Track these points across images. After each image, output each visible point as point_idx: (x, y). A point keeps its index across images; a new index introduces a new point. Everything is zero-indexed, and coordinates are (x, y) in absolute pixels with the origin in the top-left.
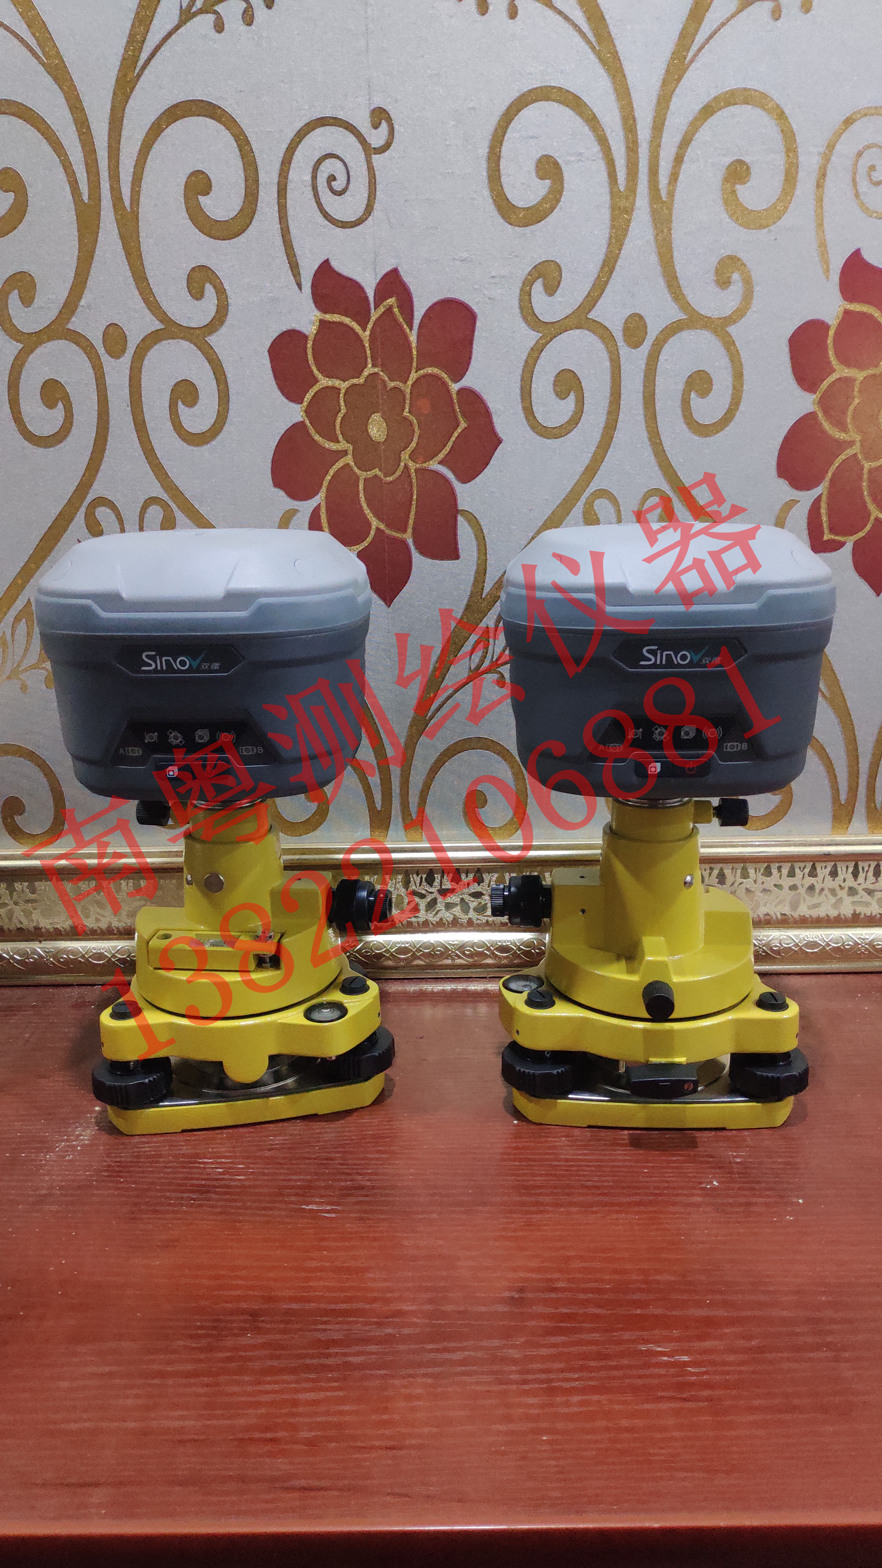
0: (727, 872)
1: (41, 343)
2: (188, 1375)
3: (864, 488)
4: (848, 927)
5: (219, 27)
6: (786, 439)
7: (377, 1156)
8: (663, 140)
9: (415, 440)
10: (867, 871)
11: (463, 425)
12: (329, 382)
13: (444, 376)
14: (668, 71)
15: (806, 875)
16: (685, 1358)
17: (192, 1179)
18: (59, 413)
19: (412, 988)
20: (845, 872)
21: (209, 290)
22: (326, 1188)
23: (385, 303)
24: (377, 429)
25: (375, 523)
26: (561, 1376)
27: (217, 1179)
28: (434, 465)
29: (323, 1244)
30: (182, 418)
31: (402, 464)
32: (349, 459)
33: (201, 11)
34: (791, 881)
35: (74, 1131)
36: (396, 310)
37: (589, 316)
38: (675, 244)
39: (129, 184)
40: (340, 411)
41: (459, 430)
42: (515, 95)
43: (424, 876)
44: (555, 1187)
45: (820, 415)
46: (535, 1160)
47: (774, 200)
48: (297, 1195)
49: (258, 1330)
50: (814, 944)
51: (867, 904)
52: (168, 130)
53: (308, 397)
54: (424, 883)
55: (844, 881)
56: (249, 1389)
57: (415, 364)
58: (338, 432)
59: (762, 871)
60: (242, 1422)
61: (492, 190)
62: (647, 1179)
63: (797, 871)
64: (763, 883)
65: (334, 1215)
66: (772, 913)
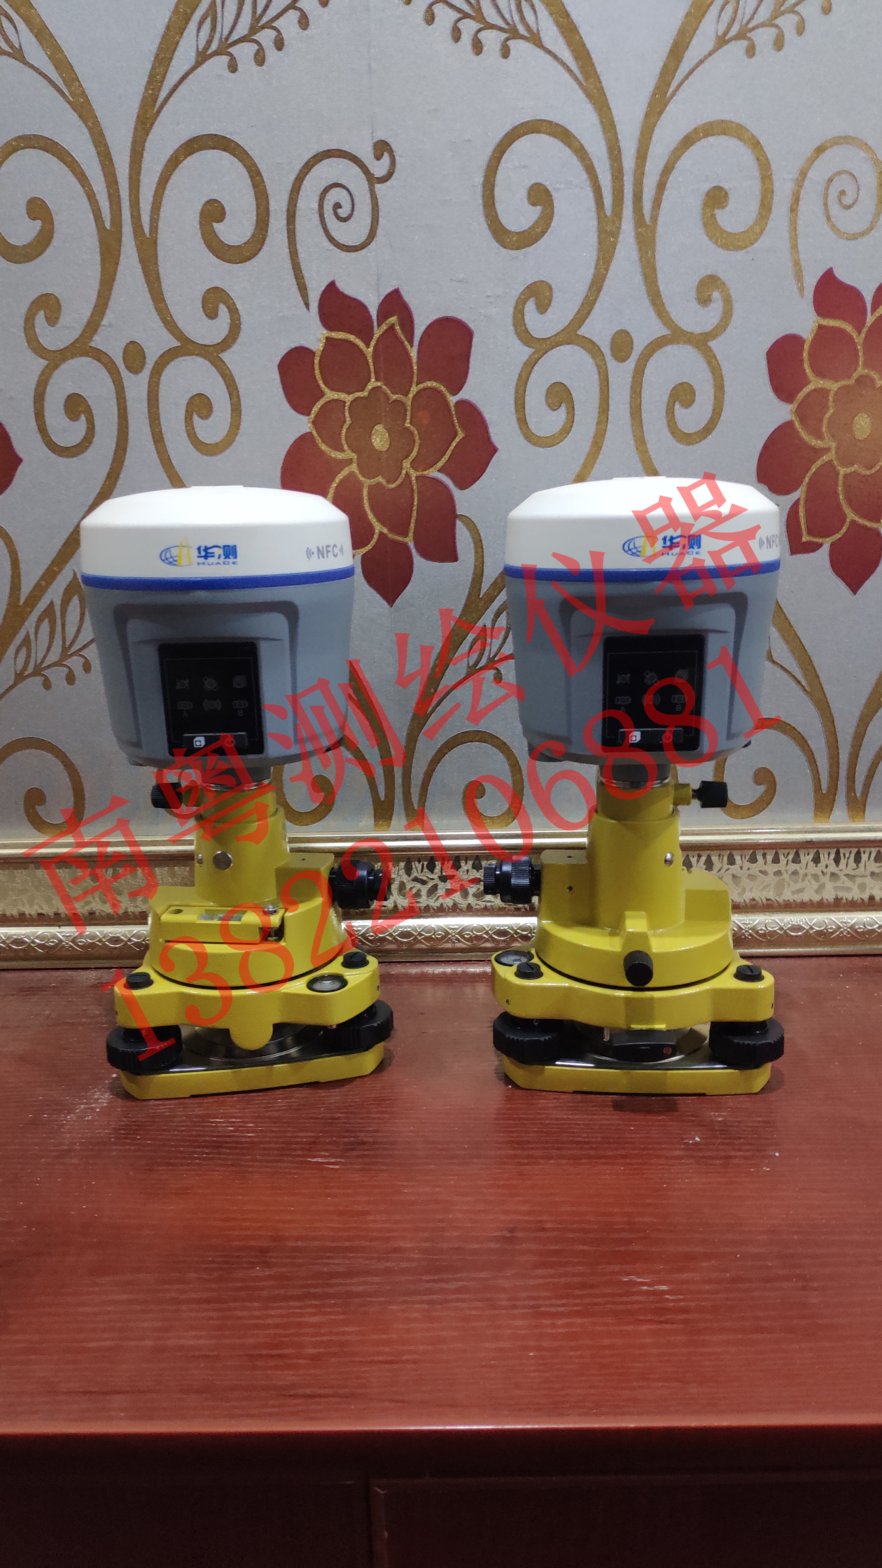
0: (715, 859)
1: (64, 360)
2: (199, 1301)
3: (840, 493)
4: (830, 911)
5: (233, 67)
6: (765, 447)
7: (379, 1116)
8: (647, 168)
9: (416, 450)
10: (848, 858)
11: (461, 435)
12: (335, 395)
13: (443, 388)
14: (650, 105)
15: (790, 861)
16: (664, 1288)
17: (205, 1136)
18: (81, 426)
19: (414, 970)
20: (826, 858)
21: (223, 309)
22: (330, 1143)
23: (387, 322)
24: (380, 439)
25: (378, 527)
26: (548, 1302)
27: (229, 1136)
28: (433, 473)
29: (328, 1191)
30: (197, 430)
31: (404, 472)
32: (354, 467)
33: (216, 53)
34: (776, 867)
35: (93, 1095)
36: (397, 328)
37: (579, 332)
38: (659, 265)
39: (149, 212)
40: (345, 421)
41: (457, 440)
42: (508, 128)
43: (426, 863)
44: (547, 1142)
45: (797, 425)
46: (527, 1119)
47: (751, 223)
48: (303, 1149)
49: (267, 1265)
50: (799, 928)
51: (848, 889)
52: (185, 162)
53: (315, 409)
54: (426, 870)
55: (827, 866)
56: (257, 1313)
57: (415, 379)
58: (343, 442)
59: (747, 857)
60: (251, 1341)
61: (487, 216)
62: (633, 1136)
63: (781, 857)
64: (749, 869)
65: (337, 1167)
66: (757, 899)
